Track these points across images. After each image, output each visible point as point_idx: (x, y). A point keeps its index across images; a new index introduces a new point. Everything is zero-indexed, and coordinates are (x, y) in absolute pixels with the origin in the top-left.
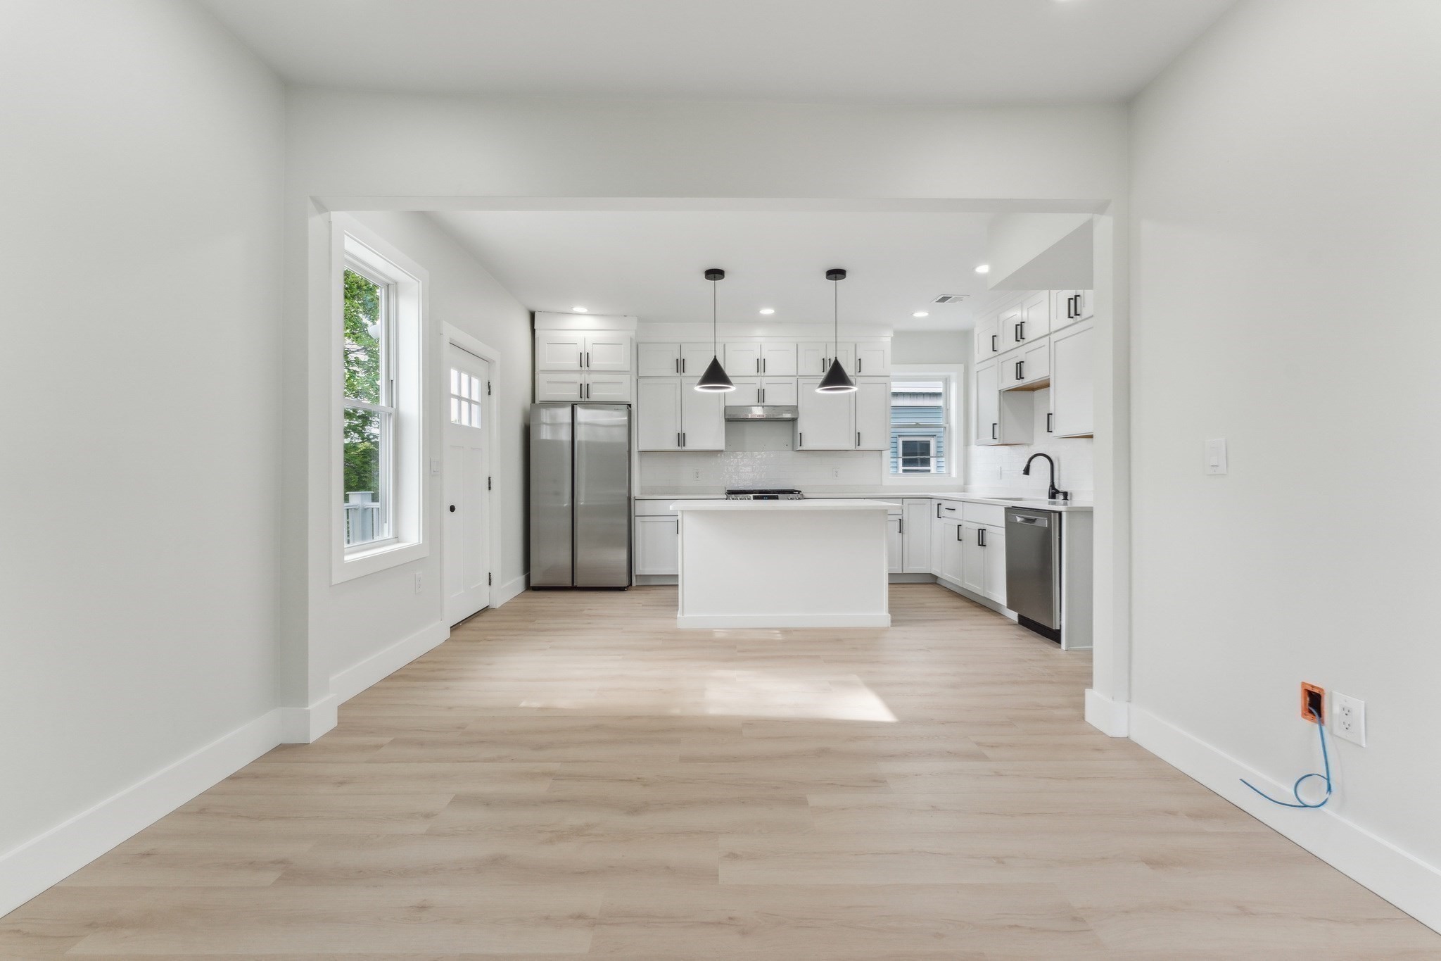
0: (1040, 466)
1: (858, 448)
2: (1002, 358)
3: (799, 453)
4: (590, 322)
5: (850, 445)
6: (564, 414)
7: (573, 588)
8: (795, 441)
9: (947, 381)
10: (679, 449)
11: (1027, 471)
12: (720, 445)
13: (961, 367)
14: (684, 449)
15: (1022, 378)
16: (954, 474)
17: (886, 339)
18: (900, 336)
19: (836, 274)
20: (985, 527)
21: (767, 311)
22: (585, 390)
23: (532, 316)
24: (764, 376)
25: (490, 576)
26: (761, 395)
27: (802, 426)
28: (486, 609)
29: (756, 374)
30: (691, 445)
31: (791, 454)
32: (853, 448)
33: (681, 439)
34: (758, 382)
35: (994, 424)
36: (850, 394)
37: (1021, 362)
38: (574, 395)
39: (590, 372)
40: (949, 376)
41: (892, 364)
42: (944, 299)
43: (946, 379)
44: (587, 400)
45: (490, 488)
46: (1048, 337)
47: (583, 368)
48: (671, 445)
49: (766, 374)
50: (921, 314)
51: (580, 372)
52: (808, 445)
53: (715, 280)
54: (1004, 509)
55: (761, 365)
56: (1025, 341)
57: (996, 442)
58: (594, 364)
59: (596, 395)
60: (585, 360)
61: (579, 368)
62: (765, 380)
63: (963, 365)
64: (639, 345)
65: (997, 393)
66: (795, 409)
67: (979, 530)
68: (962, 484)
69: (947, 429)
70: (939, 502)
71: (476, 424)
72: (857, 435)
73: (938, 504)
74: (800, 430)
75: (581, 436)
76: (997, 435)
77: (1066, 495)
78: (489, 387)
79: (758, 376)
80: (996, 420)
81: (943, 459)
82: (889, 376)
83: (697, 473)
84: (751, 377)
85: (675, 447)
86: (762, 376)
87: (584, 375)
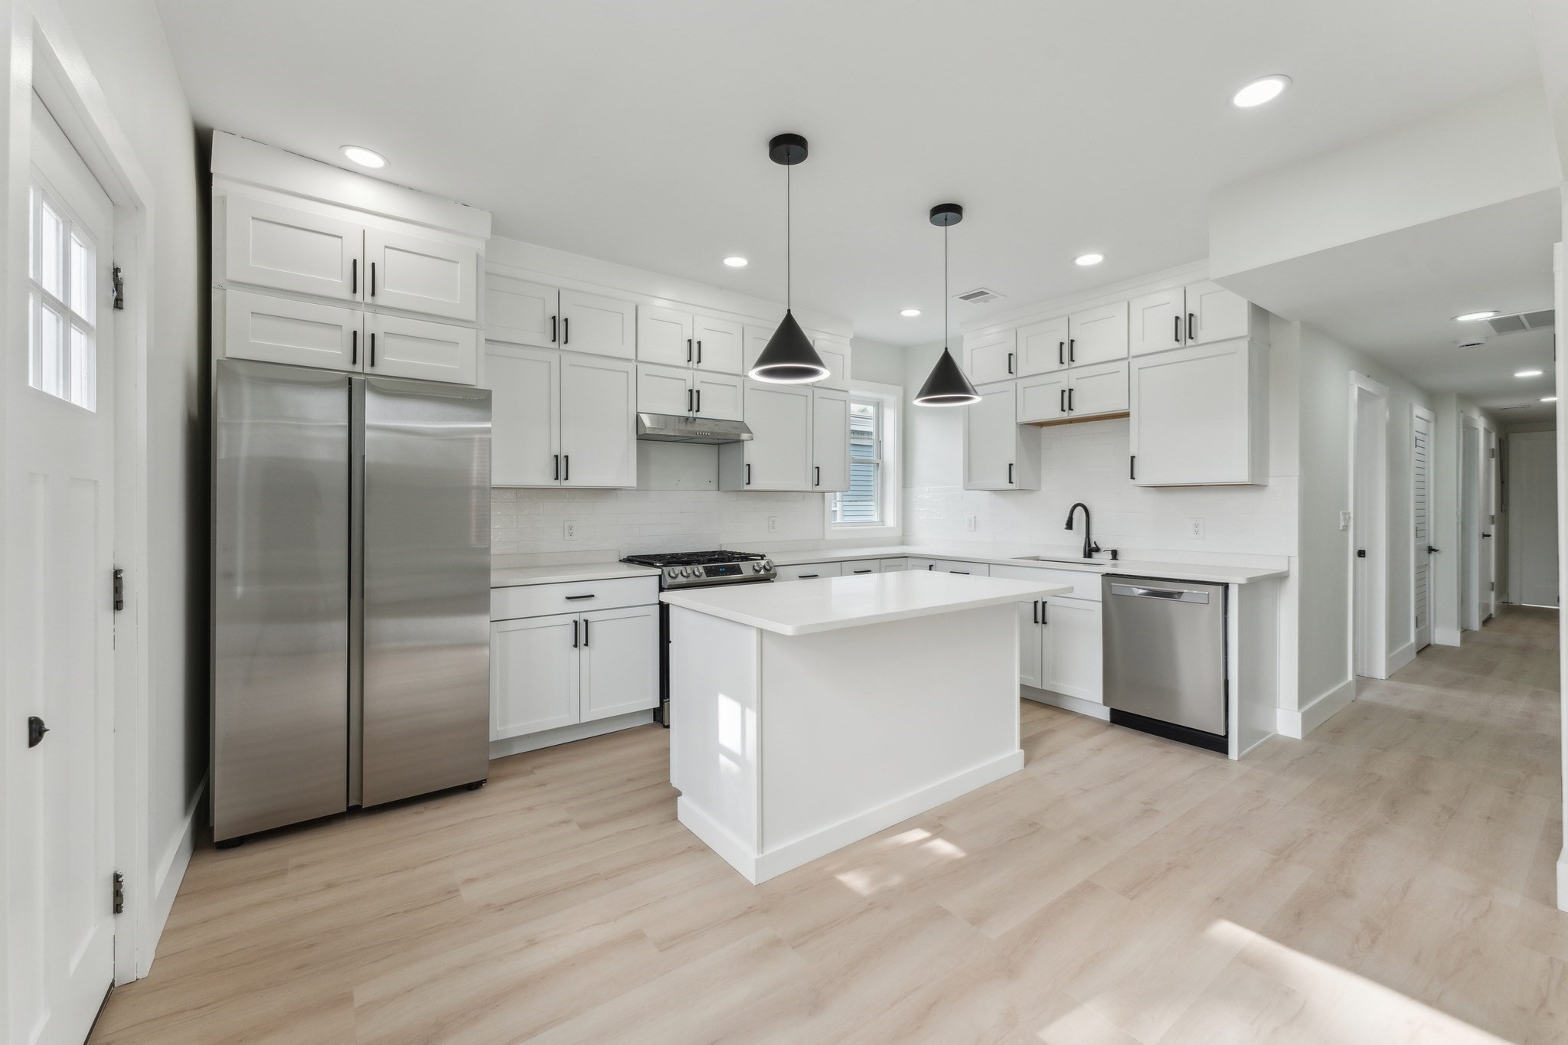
1: (815, 489)
3: (728, 495)
5: (807, 484)
6: (330, 406)
10: (556, 484)
11: (1070, 524)
13: (900, 389)
14: (566, 484)
15: (1070, 407)
16: (889, 520)
19: (947, 212)
20: (1045, 599)
21: (736, 262)
22: (366, 347)
23: (204, 139)
24: (697, 370)
25: (117, 884)
26: (694, 398)
27: (752, 452)
29: (684, 363)
30: (579, 478)
31: (715, 495)
32: (811, 490)
33: (561, 465)
34: (689, 378)
35: (1010, 465)
36: (806, 396)
37: (1070, 389)
38: (334, 355)
39: (376, 308)
41: (851, 377)
42: (974, 295)
43: (878, 403)
44: (368, 369)
45: (118, 605)
47: (359, 296)
48: (542, 477)
49: (702, 366)
50: (911, 313)
51: (351, 304)
52: (760, 480)
54: (1099, 578)
55: (694, 351)
56: (1076, 364)
57: (1011, 486)
58: (390, 292)
59: (391, 363)
60: (365, 279)
61: (350, 296)
63: (902, 388)
65: (1012, 431)
66: (742, 426)
68: (900, 534)
70: (931, 563)
71: (82, 395)
72: (815, 470)
73: (930, 566)
74: (747, 459)
76: (1015, 479)
77: (1115, 554)
78: (118, 285)
79: (688, 368)
80: (1013, 461)
81: (872, 503)
82: (847, 391)
83: (571, 528)
84: (677, 367)
85: (548, 481)
86: (693, 369)
87: (359, 313)
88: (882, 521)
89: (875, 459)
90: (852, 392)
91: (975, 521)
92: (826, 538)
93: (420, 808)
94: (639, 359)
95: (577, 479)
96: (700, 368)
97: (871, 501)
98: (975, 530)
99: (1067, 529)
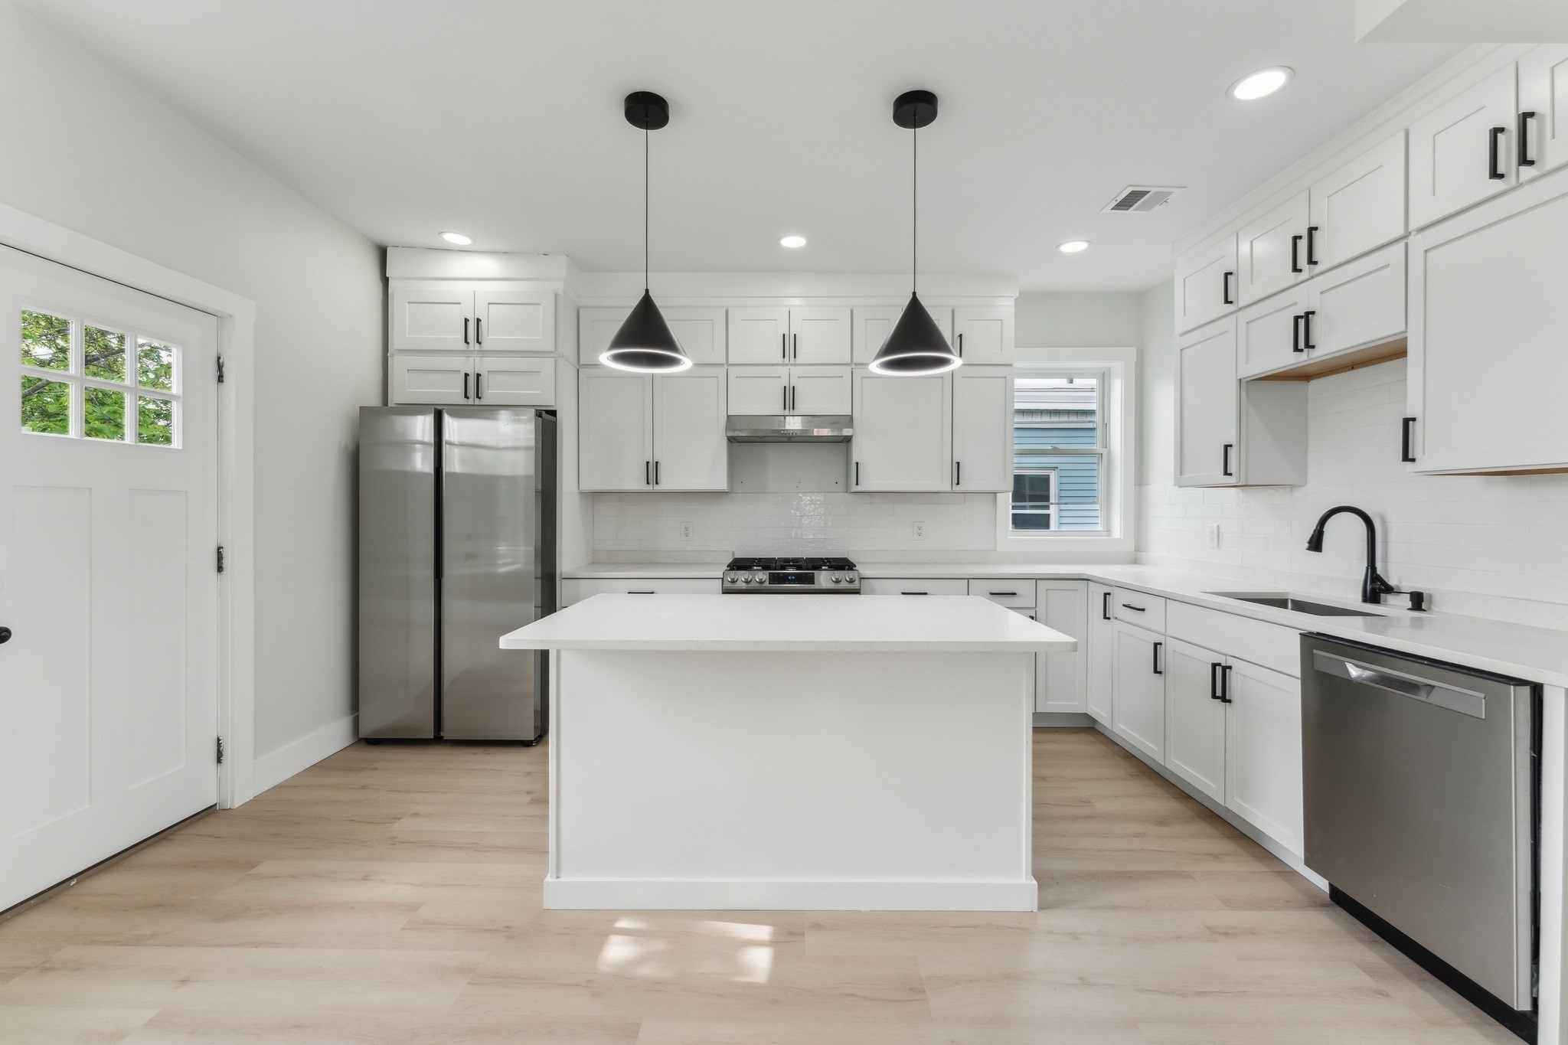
0: (1346, 533)
1: (957, 488)
2: (1245, 316)
3: (854, 495)
4: (487, 265)
5: (945, 485)
6: (422, 427)
7: (437, 740)
8: (850, 473)
9: (1104, 377)
10: (649, 488)
11: (1316, 543)
12: (723, 485)
13: (1132, 352)
14: (658, 488)
15: (1308, 345)
16: (1117, 532)
17: (1005, 306)
18: (1027, 300)
20: (1230, 662)
21: (793, 242)
22: (473, 384)
23: (382, 253)
24: (795, 365)
25: (219, 745)
26: (789, 398)
27: (859, 451)
28: (210, 811)
29: (780, 360)
30: (669, 482)
31: (841, 497)
32: (949, 489)
33: (652, 471)
34: (784, 375)
35: (1226, 447)
36: (941, 377)
37: (1308, 314)
38: (451, 392)
39: (482, 353)
40: (1109, 369)
41: (1016, 347)
42: (1127, 202)
43: (1104, 374)
44: (477, 402)
45: (220, 569)
46: (1401, 245)
47: (471, 346)
48: (632, 482)
49: (799, 360)
50: (1074, 247)
51: (465, 352)
52: (871, 481)
53: (647, 129)
54: (1296, 638)
55: (789, 346)
56: (1318, 269)
57: (1228, 481)
58: (490, 339)
59: (492, 393)
60: (473, 331)
61: (462, 346)
62: (796, 371)
63: (1135, 348)
64: (581, 310)
65: (1233, 387)
66: (849, 420)
67: (1214, 666)
68: (1132, 549)
69: (1105, 456)
70: (1108, 590)
72: (955, 466)
73: (1106, 595)
74: (855, 457)
75: (453, 463)
76: (1232, 468)
77: (1418, 601)
78: (220, 367)
79: (783, 365)
80: (1232, 439)
81: (1097, 507)
82: (1011, 365)
83: (687, 529)
84: (773, 365)
85: (638, 484)
86: (791, 365)
87: (471, 359)
88: (1108, 531)
89: (1097, 447)
90: (1017, 365)
91: (1218, 533)
92: (999, 549)
93: (479, 750)
94: (730, 363)
95: (667, 483)
96: (797, 362)
97: (1094, 503)
98: (1218, 547)
99: (1309, 549)
